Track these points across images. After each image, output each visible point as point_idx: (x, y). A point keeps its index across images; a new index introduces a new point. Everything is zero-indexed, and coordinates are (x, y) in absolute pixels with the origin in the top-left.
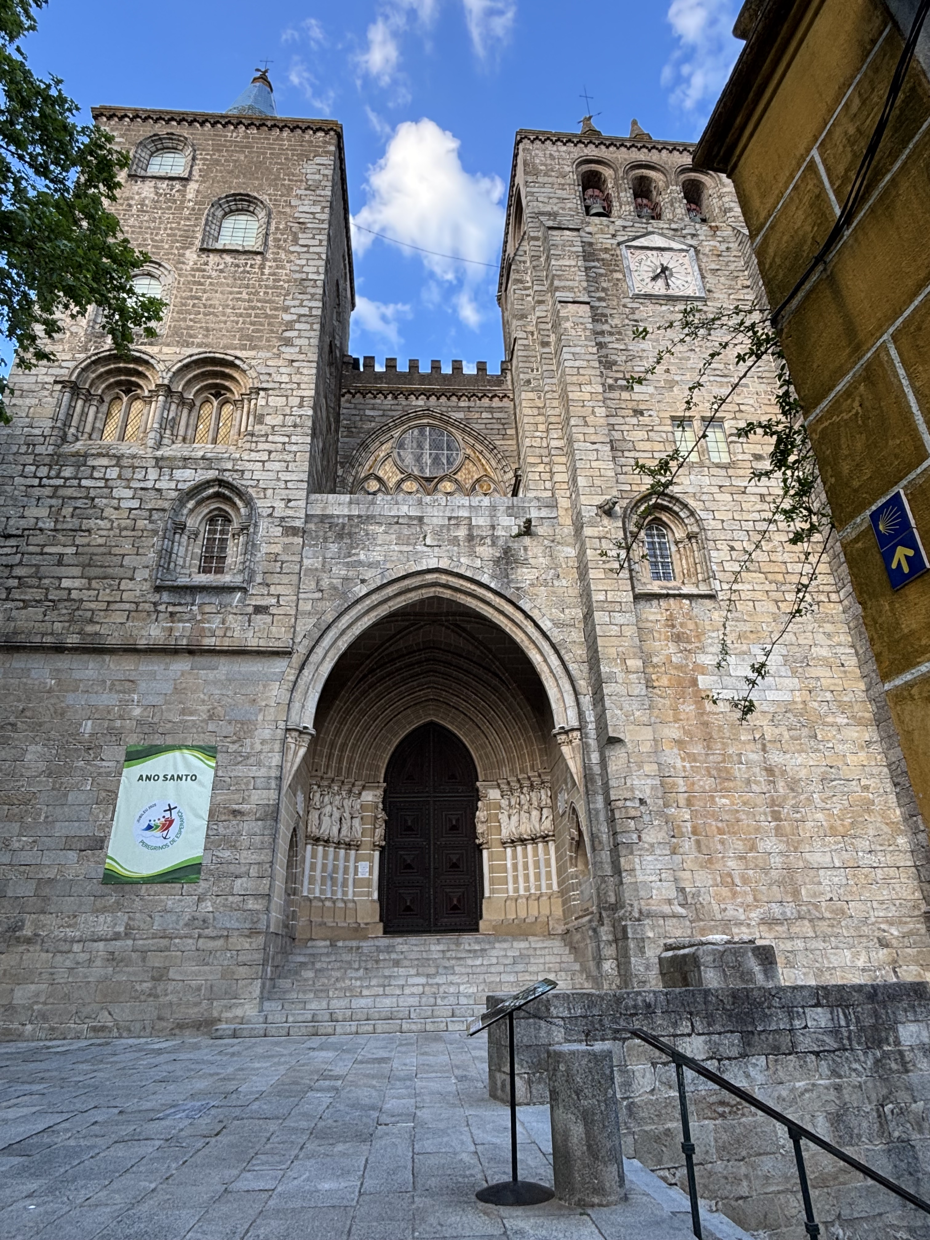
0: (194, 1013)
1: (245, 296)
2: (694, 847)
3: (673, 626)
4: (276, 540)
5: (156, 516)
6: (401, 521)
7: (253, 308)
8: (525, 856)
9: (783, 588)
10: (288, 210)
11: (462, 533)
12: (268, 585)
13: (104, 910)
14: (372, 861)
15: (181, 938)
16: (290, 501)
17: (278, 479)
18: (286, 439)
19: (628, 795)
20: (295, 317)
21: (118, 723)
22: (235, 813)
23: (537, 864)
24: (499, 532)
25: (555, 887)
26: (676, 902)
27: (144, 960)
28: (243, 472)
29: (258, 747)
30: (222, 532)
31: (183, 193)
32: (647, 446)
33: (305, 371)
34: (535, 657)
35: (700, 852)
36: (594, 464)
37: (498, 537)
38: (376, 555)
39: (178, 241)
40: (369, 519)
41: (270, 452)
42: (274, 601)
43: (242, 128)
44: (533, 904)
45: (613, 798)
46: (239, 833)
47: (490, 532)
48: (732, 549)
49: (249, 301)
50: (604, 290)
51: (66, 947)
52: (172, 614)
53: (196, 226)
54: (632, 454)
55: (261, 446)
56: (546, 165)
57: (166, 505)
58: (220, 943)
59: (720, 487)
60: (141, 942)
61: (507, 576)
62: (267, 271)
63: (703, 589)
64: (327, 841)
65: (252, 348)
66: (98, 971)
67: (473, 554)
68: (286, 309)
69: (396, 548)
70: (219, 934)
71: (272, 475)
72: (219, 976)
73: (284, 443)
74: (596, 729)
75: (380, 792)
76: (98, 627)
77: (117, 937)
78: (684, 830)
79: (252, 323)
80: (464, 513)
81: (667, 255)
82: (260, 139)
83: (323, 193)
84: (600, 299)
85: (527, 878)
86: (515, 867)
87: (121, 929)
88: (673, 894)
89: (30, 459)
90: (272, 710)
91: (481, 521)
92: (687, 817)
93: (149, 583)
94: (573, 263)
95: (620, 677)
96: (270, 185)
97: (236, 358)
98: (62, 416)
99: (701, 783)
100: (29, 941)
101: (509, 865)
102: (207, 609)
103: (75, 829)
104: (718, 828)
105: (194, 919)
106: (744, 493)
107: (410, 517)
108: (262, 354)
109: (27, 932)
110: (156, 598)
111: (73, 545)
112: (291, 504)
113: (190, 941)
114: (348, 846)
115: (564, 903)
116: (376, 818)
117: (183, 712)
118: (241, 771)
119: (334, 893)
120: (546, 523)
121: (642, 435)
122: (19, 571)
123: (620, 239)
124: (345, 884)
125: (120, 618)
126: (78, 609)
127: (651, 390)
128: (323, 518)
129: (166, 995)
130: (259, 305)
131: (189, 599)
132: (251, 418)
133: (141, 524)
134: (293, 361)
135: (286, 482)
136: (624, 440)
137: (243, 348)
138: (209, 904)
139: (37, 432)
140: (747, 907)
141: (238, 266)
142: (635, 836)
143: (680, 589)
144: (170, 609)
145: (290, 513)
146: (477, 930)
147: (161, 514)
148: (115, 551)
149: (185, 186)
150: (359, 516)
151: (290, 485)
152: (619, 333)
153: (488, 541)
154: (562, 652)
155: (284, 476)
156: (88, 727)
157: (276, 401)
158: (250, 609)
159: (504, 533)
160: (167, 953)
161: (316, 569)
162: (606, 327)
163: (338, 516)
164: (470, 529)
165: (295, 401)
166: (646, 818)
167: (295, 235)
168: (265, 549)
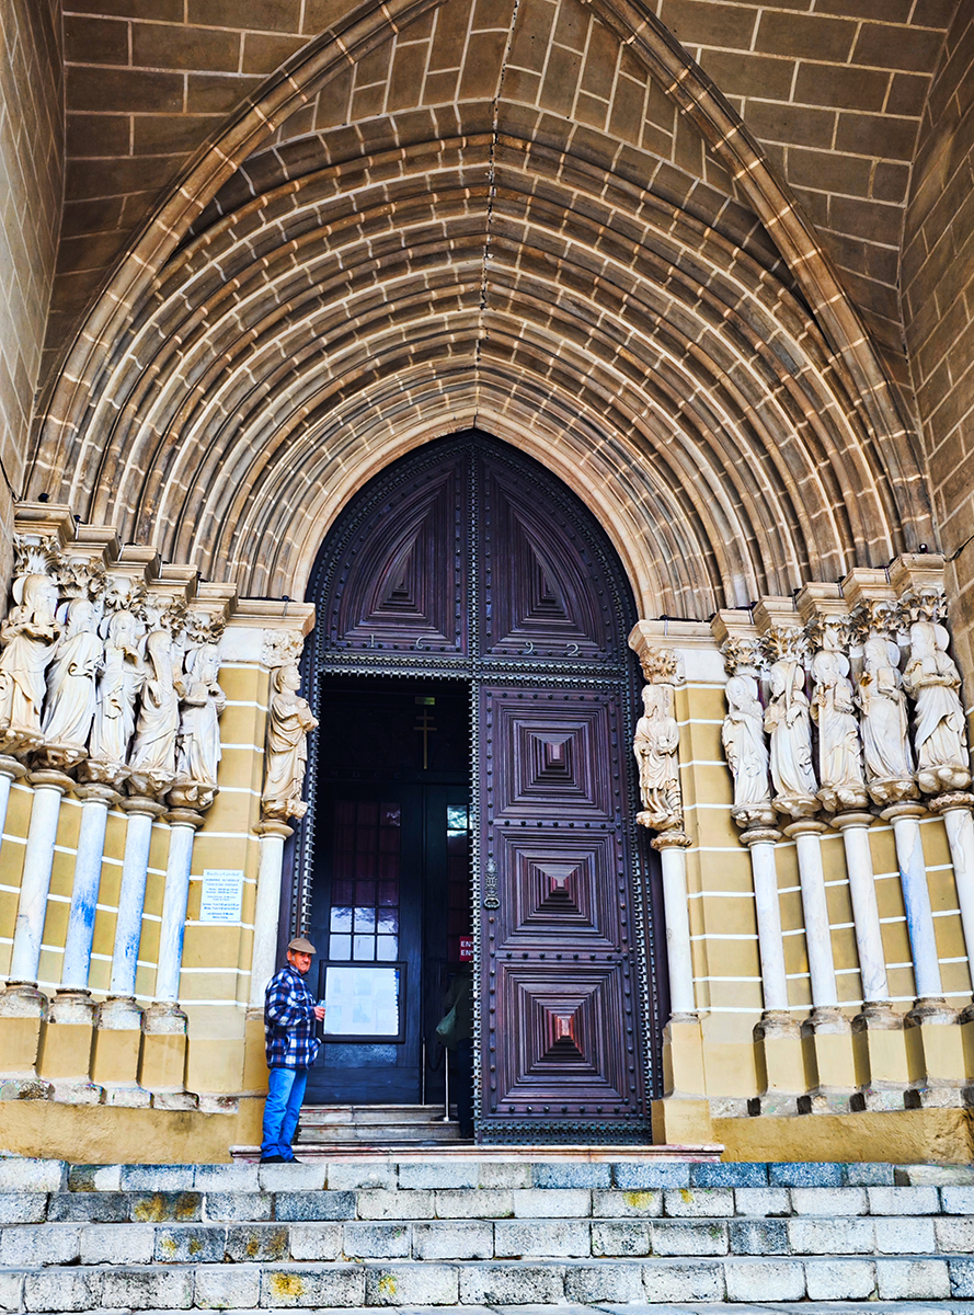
8: (840, 866)
14: (253, 870)
23: (895, 897)
64: (77, 773)
75: (291, 634)
85: (852, 945)
86: (796, 910)
101: (768, 903)
119: (95, 972)
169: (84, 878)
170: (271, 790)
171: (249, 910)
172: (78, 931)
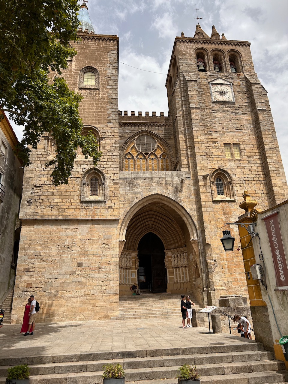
0: (103, 314)
1: (95, 105)
2: (228, 271)
3: (223, 210)
4: (112, 186)
5: (78, 179)
6: (146, 179)
7: (98, 109)
8: (179, 271)
9: (254, 198)
10: (105, 72)
11: (163, 182)
12: (111, 200)
13: (78, 290)
14: (135, 273)
15: (98, 296)
16: (115, 174)
17: (111, 167)
18: (112, 154)
19: (211, 259)
20: (111, 112)
21: (75, 240)
22: (109, 264)
23: (183, 274)
24: (174, 182)
25: (188, 280)
26: (223, 286)
27: (90, 302)
28: (100, 165)
29: (113, 246)
30: (96, 183)
31: (71, 65)
32: (216, 154)
33: (115, 131)
34: (185, 219)
35: (229, 273)
36: (202, 162)
37: (174, 184)
38: (140, 190)
39: (72, 85)
40: (137, 179)
41: (108, 159)
42: (113, 205)
43: (86, 40)
44: (182, 285)
45: (207, 259)
46: (110, 269)
47: (171, 182)
48: (241, 186)
49: (96, 107)
50: (204, 100)
51: (69, 299)
53: (77, 79)
54: (212, 156)
55: (105, 157)
56: (185, 51)
57: (80, 176)
58: (108, 297)
59: (238, 166)
60: (88, 297)
61: (177, 195)
62: (100, 96)
63: (232, 199)
64: (124, 268)
65: (99, 124)
66: (78, 305)
67: (167, 189)
68: (108, 109)
69: (145, 187)
70: (108, 295)
71: (109, 166)
72: (109, 305)
73: (111, 156)
74: (202, 240)
75: (137, 253)
76: (66, 213)
77: (82, 296)
78: (225, 267)
79: (98, 115)
80: (164, 176)
81: (224, 86)
82: (93, 44)
83: (115, 65)
84: (203, 103)
85: (180, 277)
86: (176, 274)
87: (83, 294)
88: (222, 284)
89: (39, 162)
90: (115, 236)
91: (169, 179)
92: (226, 263)
93: (79, 200)
94: (195, 93)
95: (209, 226)
96: (98, 63)
97: (95, 127)
98: (46, 148)
99: (230, 254)
100: (60, 298)
101: (175, 274)
102: (96, 207)
103: (68, 269)
104: (234, 266)
105: (101, 291)
106: (244, 168)
107: (149, 178)
108: (102, 126)
109: (59, 295)
110: (81, 205)
111: (56, 189)
112: (115, 175)
113: (101, 297)
114: (129, 269)
115: (191, 285)
116: (136, 261)
117: (92, 236)
118: (109, 253)
119: (126, 282)
120: (188, 179)
121: (215, 150)
122: (42, 197)
123: (209, 80)
124: (129, 280)
125: (72, 210)
126: (60, 208)
127: (218, 135)
128: (124, 179)
129: (96, 310)
130: (99, 108)
131: (90, 205)
132: (101, 148)
133: (74, 182)
134: (111, 128)
135: (113, 168)
136: (210, 152)
137: (96, 124)
138: (104, 288)
139: (40, 153)
140: (241, 287)
141: (91, 94)
142: (213, 270)
143: (225, 199)
144: (85, 208)
145: (115, 178)
146: (166, 292)
147: (79, 179)
148: (68, 190)
149: (71, 63)
150: (134, 178)
151: (114, 169)
152: (209, 115)
153: (171, 185)
154: (193, 218)
155: (113, 166)
156: (67, 242)
157: (108, 142)
158: (107, 207)
159: (175, 183)
160: (95, 300)
161: (124, 195)
162: (204, 113)
163: (128, 178)
164: (166, 181)
165: (113, 142)
166: (216, 265)
167: (108, 82)
168: (109, 189)
169: (125, 275)
170: (136, 267)
171: (135, 276)
172: (125, 279)
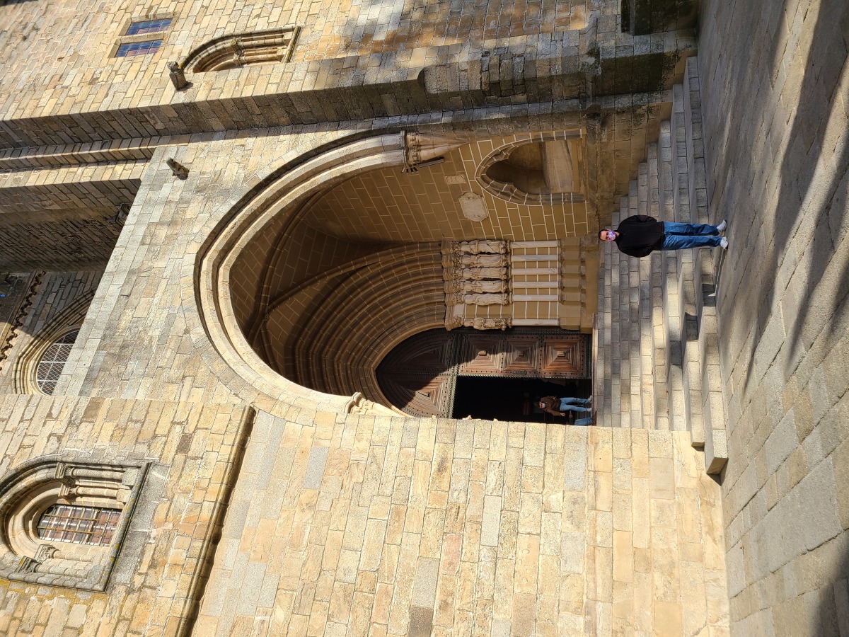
4: (97, 429)
6: (127, 293)
8: (521, 278)
12: (155, 437)
15: (595, 533)
16: (50, 415)
17: (15, 430)
19: (477, 68)
22: (441, 468)
25: (555, 244)
29: (364, 445)
37: (181, 198)
38: (160, 318)
42: (178, 428)
44: (568, 269)
46: (468, 462)
47: (173, 205)
48: (258, 16)
52: (152, 565)
58: (602, 480)
59: (195, 23)
63: (291, 36)
70: (592, 482)
72: (646, 481)
80: (141, 231)
85: (543, 277)
86: (532, 291)
87: (581, 622)
91: (156, 215)
101: (529, 298)
102: (161, 514)
105: (571, 516)
106: (207, 8)
107: (126, 282)
110: (120, 591)
112: (55, 412)
113: (600, 520)
117: (295, 546)
118: (390, 466)
128: (90, 378)
131: (139, 541)
135: (21, 421)
138: (554, 497)
144: (144, 568)
145: (66, 414)
150: (103, 338)
151: (27, 416)
153: (182, 207)
155: (13, 422)
158: (180, 457)
159: (179, 193)
163: (94, 362)
164: (162, 224)
168: (104, 443)
